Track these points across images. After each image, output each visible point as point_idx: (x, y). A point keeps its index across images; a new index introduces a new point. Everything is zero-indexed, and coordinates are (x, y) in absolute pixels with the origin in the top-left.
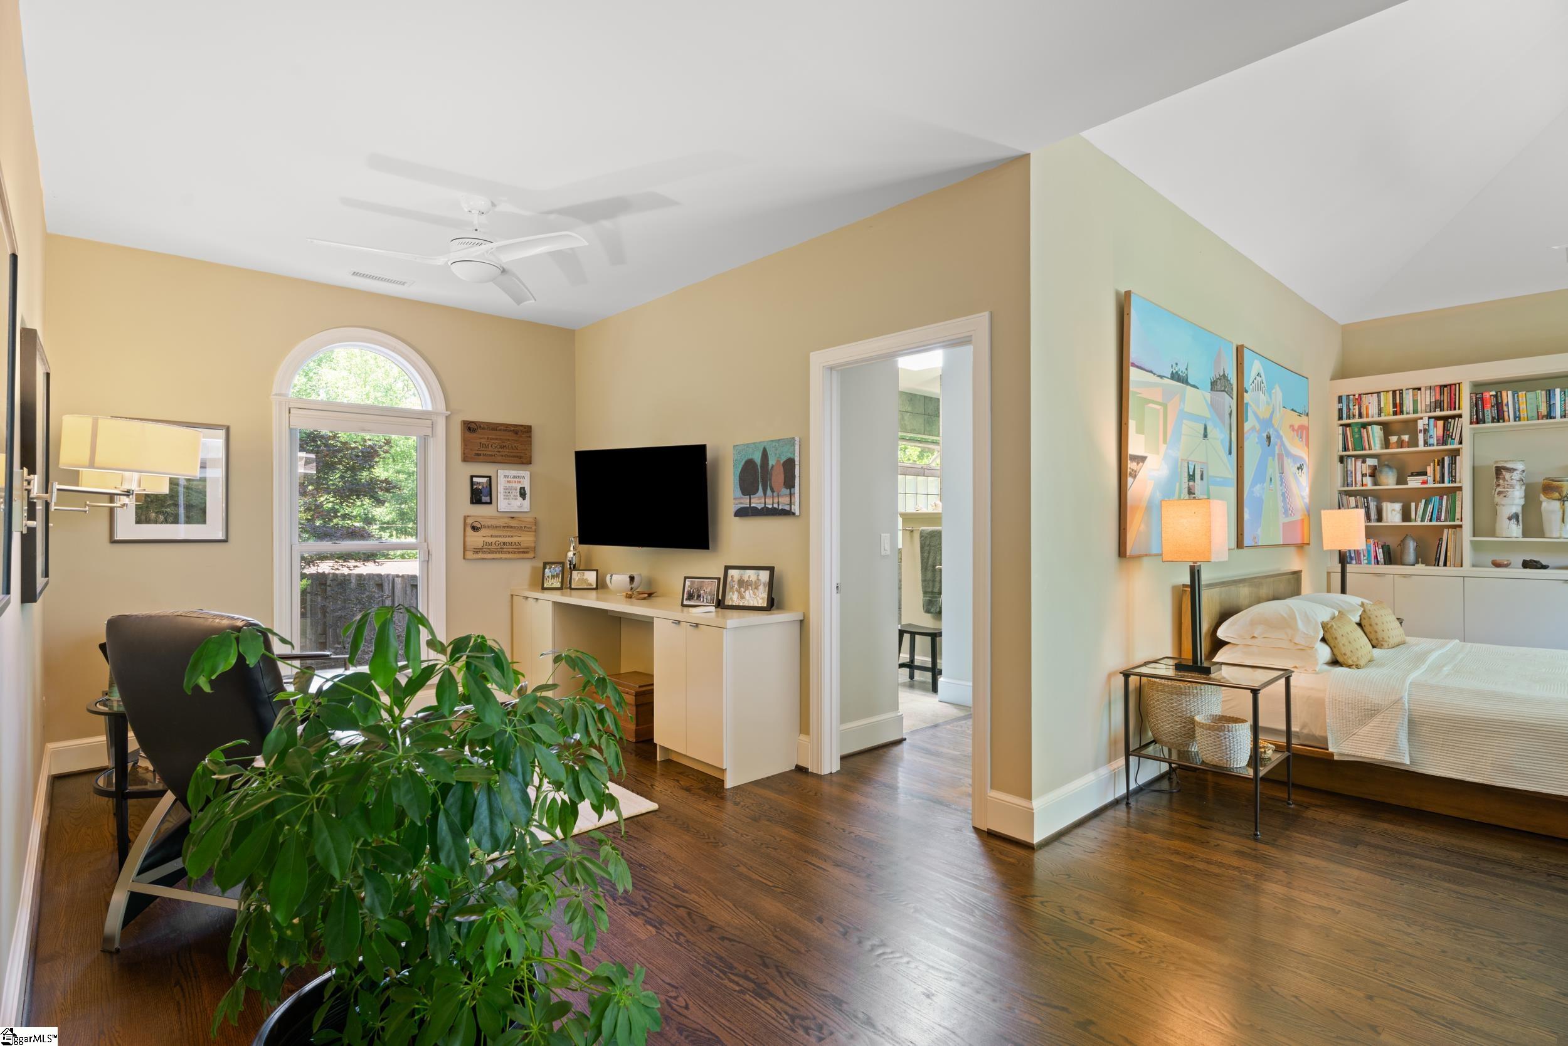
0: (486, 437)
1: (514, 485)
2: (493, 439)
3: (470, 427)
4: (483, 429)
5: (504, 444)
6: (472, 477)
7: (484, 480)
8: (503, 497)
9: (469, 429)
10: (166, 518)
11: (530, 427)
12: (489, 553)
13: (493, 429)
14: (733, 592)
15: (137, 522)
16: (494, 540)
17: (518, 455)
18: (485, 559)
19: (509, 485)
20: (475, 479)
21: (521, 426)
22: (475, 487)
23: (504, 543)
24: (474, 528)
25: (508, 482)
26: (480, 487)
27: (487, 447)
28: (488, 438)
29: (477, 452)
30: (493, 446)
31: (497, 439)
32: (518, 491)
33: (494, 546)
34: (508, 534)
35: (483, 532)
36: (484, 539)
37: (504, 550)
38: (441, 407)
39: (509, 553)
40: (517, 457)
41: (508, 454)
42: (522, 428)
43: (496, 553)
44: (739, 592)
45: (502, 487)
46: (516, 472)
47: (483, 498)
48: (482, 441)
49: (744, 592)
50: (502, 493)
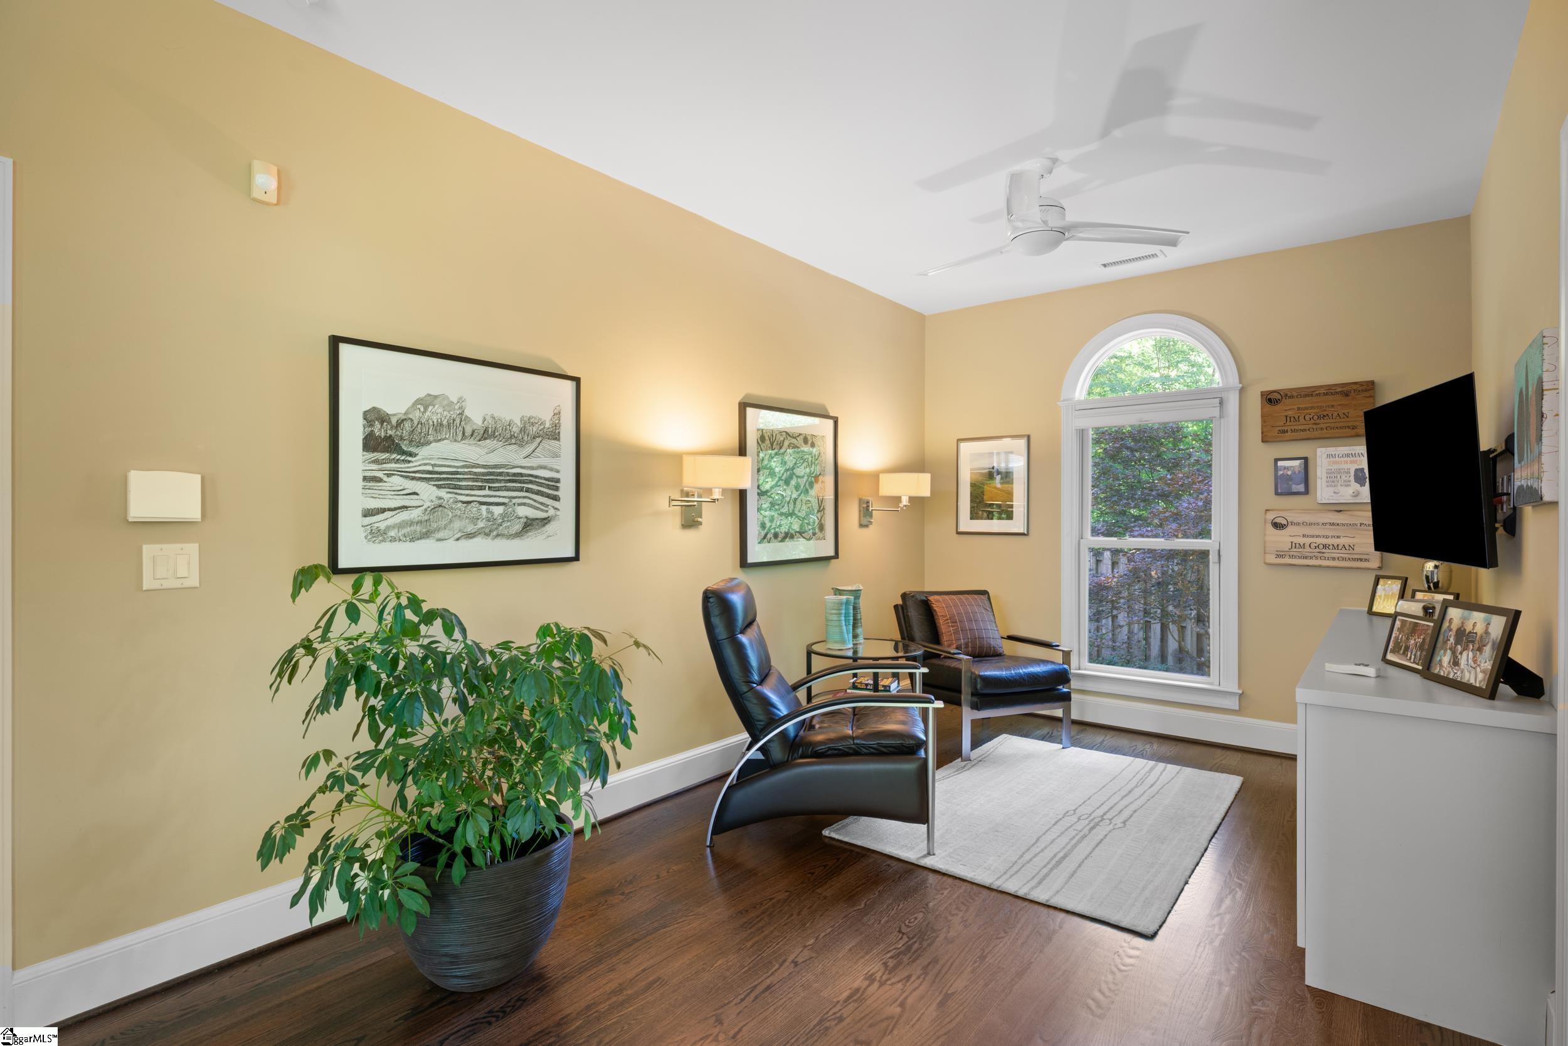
0: (1296, 407)
1: (1346, 466)
2: (1306, 408)
3: (1270, 399)
4: (1292, 397)
5: (1325, 413)
6: (1276, 460)
7: (1297, 463)
8: (1325, 484)
9: (1270, 400)
10: (988, 515)
11: (1372, 383)
12: (1300, 558)
13: (1306, 396)
14: (1445, 651)
15: (971, 519)
16: (1308, 541)
17: (1350, 424)
18: (1294, 565)
19: (1335, 467)
20: (1280, 463)
21: (1355, 383)
22: (1281, 473)
23: (1325, 546)
24: (1277, 526)
25: (1333, 462)
26: (1289, 473)
27: (1297, 420)
28: (1299, 409)
29: (1280, 428)
30: (1307, 417)
31: (1312, 408)
32: (1352, 473)
33: (1307, 549)
34: (1330, 534)
35: (1290, 530)
36: (1292, 539)
37: (1325, 555)
38: (1234, 380)
39: (1334, 559)
40: (1349, 427)
41: (1332, 425)
42: (1355, 387)
43: (1311, 558)
44: (1454, 652)
45: (1324, 471)
46: (1347, 448)
47: (1294, 486)
48: (1290, 413)
49: (1461, 653)
50: (1324, 479)
